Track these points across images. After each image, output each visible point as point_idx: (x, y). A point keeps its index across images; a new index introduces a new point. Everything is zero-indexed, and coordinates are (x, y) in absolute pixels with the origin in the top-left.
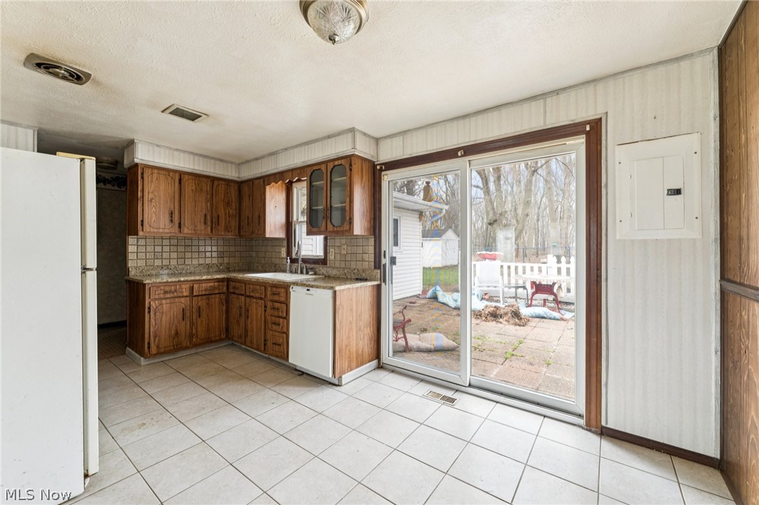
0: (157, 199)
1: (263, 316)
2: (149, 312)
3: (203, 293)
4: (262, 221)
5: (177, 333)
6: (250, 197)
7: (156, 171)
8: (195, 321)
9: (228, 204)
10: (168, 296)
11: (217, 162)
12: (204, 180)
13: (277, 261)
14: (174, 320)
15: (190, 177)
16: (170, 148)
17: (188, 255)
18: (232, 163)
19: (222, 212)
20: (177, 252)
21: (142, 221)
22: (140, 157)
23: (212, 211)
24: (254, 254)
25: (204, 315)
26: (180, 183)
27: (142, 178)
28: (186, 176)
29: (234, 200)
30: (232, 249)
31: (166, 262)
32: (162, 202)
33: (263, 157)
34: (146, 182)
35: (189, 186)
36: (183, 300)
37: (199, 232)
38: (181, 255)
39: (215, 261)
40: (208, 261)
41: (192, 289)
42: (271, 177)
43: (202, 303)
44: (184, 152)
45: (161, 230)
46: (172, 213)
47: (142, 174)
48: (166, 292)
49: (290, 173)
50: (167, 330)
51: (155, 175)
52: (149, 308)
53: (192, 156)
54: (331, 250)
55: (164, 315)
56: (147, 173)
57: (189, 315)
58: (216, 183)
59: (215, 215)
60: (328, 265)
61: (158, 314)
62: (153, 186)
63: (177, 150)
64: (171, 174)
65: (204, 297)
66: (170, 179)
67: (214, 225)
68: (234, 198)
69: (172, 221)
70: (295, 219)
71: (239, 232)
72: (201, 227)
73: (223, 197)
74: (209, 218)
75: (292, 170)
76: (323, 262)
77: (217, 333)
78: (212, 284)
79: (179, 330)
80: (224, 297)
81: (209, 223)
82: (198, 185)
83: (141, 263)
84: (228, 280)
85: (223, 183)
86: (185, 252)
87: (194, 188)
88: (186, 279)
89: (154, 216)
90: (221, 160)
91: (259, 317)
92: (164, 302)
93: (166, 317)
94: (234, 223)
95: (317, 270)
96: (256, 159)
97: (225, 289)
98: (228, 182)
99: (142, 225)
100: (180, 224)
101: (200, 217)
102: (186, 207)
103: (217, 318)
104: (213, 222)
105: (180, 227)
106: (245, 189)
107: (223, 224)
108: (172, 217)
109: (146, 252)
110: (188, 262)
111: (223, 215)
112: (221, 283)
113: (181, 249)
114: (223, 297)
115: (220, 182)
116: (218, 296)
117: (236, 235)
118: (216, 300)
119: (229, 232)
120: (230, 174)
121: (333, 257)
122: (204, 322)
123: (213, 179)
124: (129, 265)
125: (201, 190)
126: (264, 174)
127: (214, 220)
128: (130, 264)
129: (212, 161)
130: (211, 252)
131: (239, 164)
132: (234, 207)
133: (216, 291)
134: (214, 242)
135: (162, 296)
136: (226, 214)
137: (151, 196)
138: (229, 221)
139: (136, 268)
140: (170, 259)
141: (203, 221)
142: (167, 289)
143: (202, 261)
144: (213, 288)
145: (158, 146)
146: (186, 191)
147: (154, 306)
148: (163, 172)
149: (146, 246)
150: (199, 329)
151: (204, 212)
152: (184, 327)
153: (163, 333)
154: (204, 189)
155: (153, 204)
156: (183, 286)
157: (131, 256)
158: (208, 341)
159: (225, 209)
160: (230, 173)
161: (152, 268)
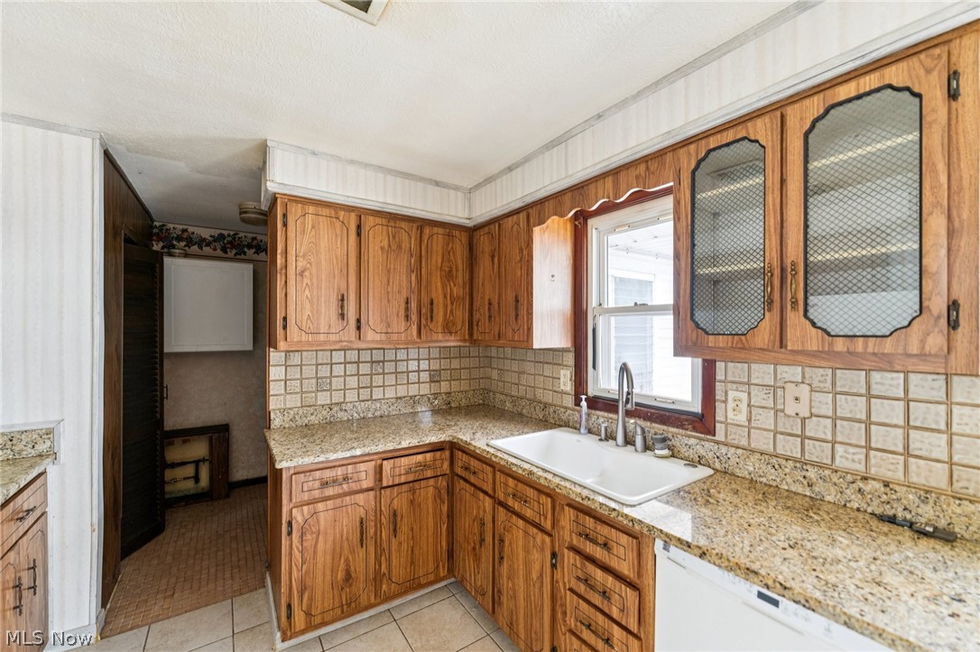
0: (314, 271)
1: (547, 580)
2: (290, 533)
3: (403, 479)
4: (523, 312)
5: (348, 577)
6: (493, 257)
7: (311, 209)
8: (385, 545)
9: (449, 275)
10: (330, 491)
11: (431, 188)
12: (404, 224)
13: (548, 397)
14: (341, 547)
15: (378, 220)
16: (338, 159)
17: (378, 380)
18: (457, 188)
19: (438, 295)
20: (358, 374)
21: (285, 319)
22: (278, 180)
23: (420, 291)
24: (495, 375)
25: (404, 529)
26: (359, 234)
27: (285, 225)
28: (371, 218)
29: (460, 267)
30: (455, 364)
31: (337, 397)
32: (324, 277)
33: (526, 160)
34: (291, 234)
35: (377, 239)
36: (360, 498)
37: (395, 337)
38: (365, 381)
39: (425, 389)
40: (413, 390)
41: (379, 470)
42: (550, 206)
43: (400, 501)
44: (366, 166)
45: (322, 337)
46: (342, 300)
47: (285, 216)
48: (325, 484)
49: (609, 181)
50: (328, 572)
51: (310, 218)
52: (290, 524)
53: (381, 175)
54: (731, 394)
55: (321, 538)
56: (295, 211)
57: (372, 531)
58: (427, 231)
59: (425, 300)
60: (720, 436)
61: (308, 536)
62: (305, 242)
63: (352, 162)
64: (342, 214)
65: (405, 488)
66: (338, 224)
67: (423, 322)
68: (459, 262)
69: (342, 316)
70: (593, 302)
71: (471, 334)
72: (399, 325)
73: (440, 261)
74: (414, 305)
75: (615, 172)
76: (703, 422)
77: (431, 567)
78: (420, 457)
79: (352, 569)
80: (445, 484)
81: (414, 317)
82: (394, 237)
83: (293, 401)
84: (453, 447)
85: (441, 231)
86: (371, 375)
87: (385, 243)
88: (367, 450)
89: (308, 306)
90: (437, 184)
91: (535, 575)
92: (320, 506)
93: (325, 542)
94: (461, 315)
95: (674, 442)
96: (510, 169)
97: (446, 465)
98: (449, 228)
99: (285, 327)
100: (359, 321)
101: (397, 305)
102: (371, 285)
103: (431, 533)
104: (422, 315)
105: (359, 328)
106: (484, 243)
107: (441, 319)
108: (342, 307)
109: (301, 380)
110: (378, 394)
111: (441, 297)
112: (438, 454)
113: (365, 369)
114: (443, 483)
115: (435, 230)
116: (432, 482)
117: (465, 341)
118: (427, 492)
119: (451, 333)
120: (453, 213)
121: (742, 418)
122: (404, 546)
123: (422, 224)
124: (271, 408)
125: (399, 247)
126: (529, 200)
127: (424, 311)
128: (273, 404)
129: (420, 184)
130: (418, 371)
131: (470, 191)
132: (461, 283)
133: (429, 473)
134: (424, 353)
135: (316, 494)
136: (445, 296)
137: (301, 263)
138: (451, 311)
139: (283, 411)
140: (345, 390)
141: (402, 313)
142: (328, 474)
143: (402, 391)
144: (425, 466)
145: (314, 154)
146: (371, 250)
147: (300, 519)
148: (326, 211)
149: (301, 366)
150: (394, 562)
151: (405, 293)
152: (362, 562)
153: (319, 579)
154: (405, 245)
155: (306, 281)
156: (362, 467)
157: (275, 388)
158: (413, 585)
159: (444, 286)
160: (455, 210)
161: (312, 409)
